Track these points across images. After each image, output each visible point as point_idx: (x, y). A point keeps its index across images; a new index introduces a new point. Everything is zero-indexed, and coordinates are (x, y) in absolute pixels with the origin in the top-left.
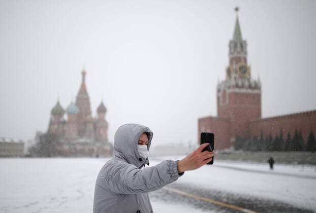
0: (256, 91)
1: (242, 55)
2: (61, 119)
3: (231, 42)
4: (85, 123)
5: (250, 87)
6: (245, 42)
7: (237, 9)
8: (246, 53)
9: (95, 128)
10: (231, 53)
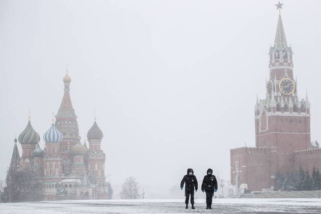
0: (303, 114)
1: (285, 67)
2: (37, 150)
3: (272, 48)
4: (71, 156)
5: (295, 109)
6: (290, 49)
7: (279, 6)
8: (291, 64)
9: (86, 162)
10: (272, 64)
